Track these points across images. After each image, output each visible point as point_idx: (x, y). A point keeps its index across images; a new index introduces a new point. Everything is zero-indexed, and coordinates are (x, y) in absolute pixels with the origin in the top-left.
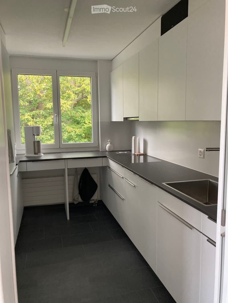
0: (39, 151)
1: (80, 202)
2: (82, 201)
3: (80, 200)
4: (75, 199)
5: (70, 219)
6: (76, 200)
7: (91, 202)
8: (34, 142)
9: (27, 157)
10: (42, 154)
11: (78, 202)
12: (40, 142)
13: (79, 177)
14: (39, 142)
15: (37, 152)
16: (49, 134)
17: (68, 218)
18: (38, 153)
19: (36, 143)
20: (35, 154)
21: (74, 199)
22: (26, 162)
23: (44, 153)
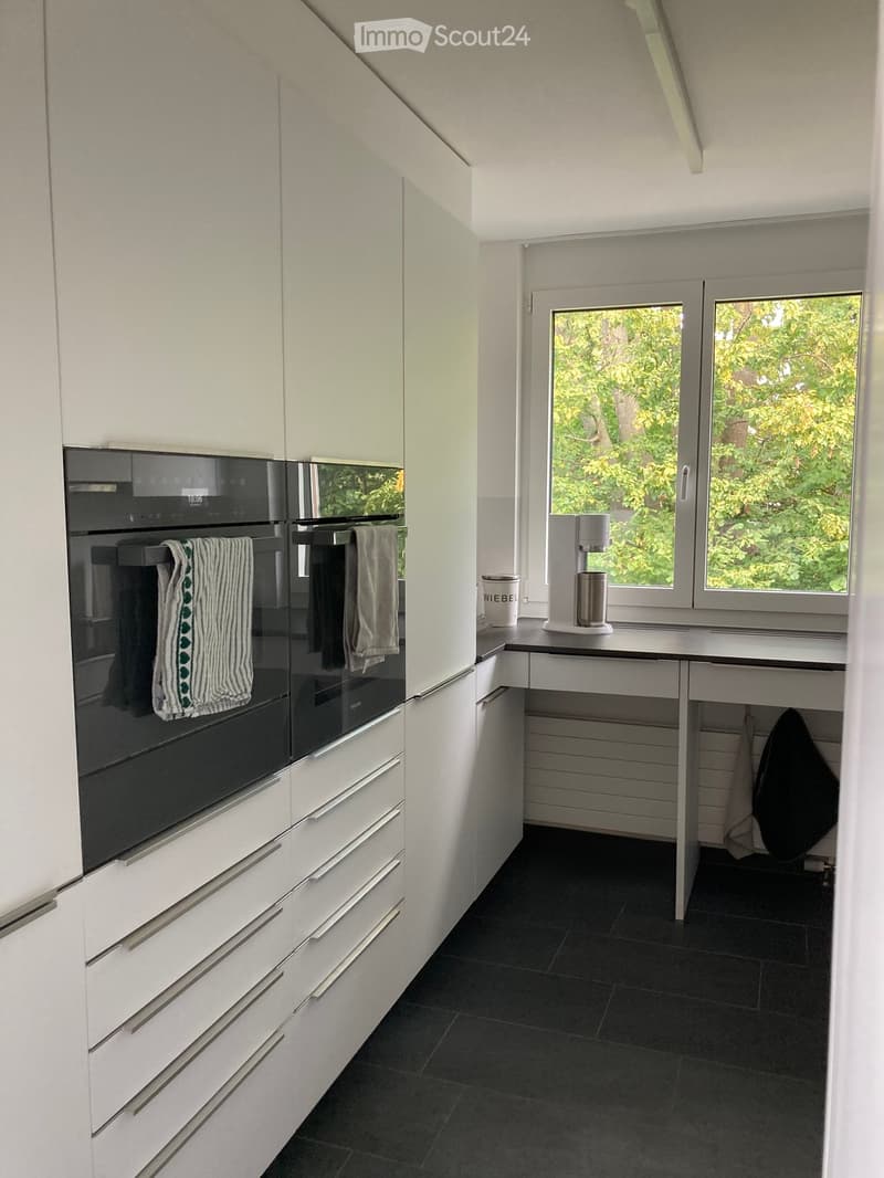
0: (596, 616)
1: (759, 855)
2: (767, 853)
3: (759, 845)
4: (732, 835)
5: (685, 918)
6: (739, 840)
7: (809, 866)
8: (579, 577)
9: (552, 634)
10: (608, 628)
11: (747, 854)
12: (603, 578)
13: (760, 743)
14: (596, 578)
15: (586, 618)
16: (742, 544)
17: (680, 915)
18: (589, 621)
19: (587, 582)
20: (579, 625)
21: (728, 835)
22: (526, 654)
23: (615, 624)
